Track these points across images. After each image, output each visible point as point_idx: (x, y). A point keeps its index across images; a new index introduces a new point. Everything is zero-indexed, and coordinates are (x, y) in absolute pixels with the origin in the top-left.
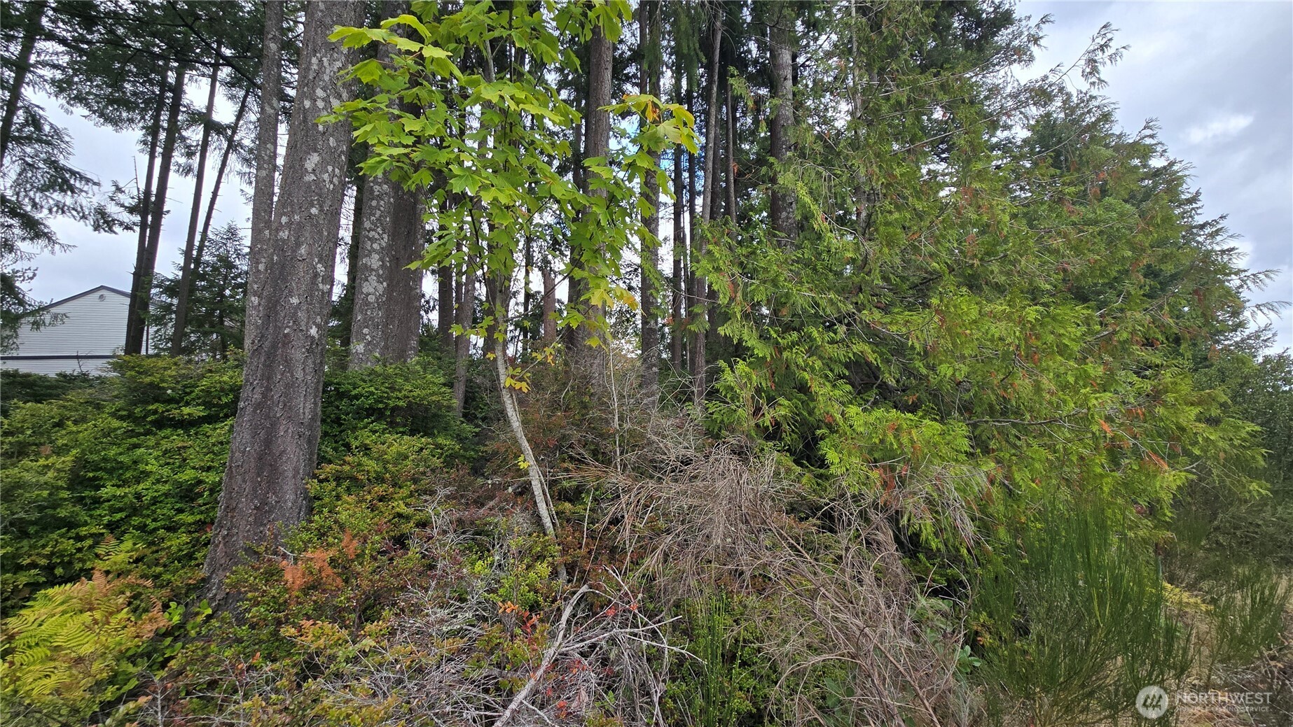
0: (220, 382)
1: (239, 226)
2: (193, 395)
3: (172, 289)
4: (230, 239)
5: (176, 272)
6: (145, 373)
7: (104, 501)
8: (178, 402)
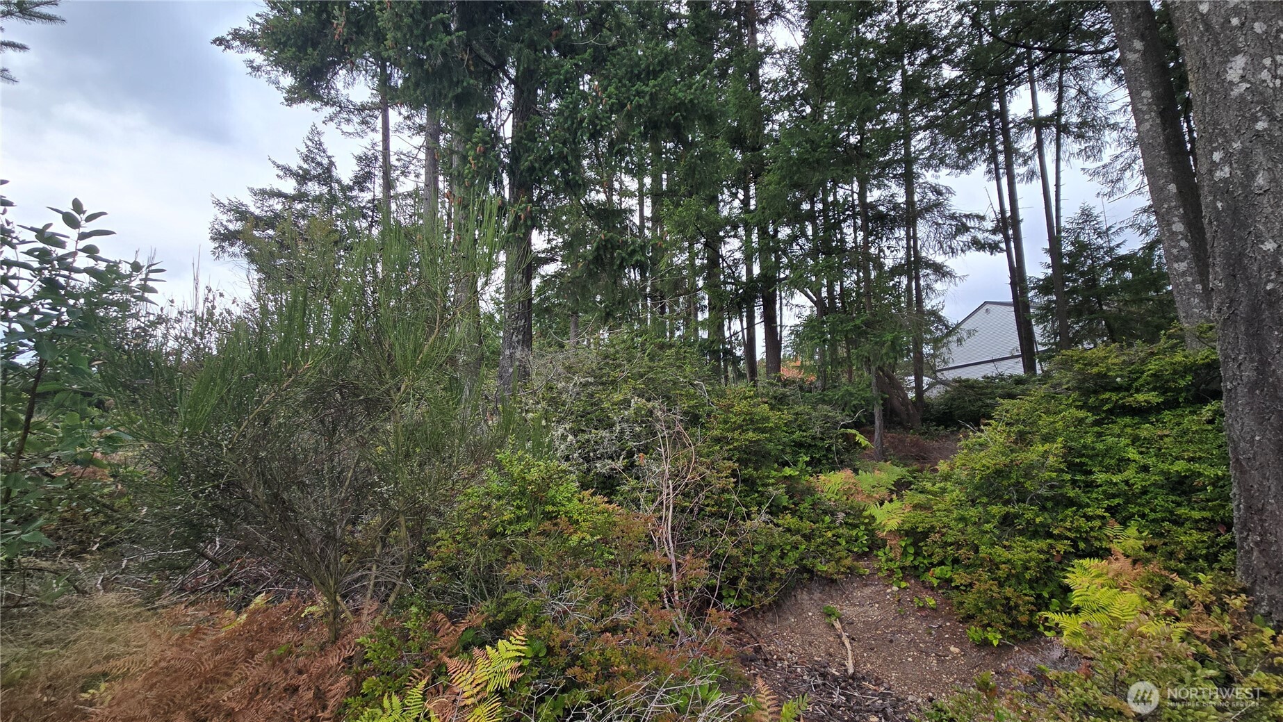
0: (1172, 363)
1: (1091, 206)
2: (1141, 381)
3: (1045, 287)
4: (1086, 221)
5: (1046, 271)
6: (1090, 364)
7: (1097, 487)
8: (1127, 390)
